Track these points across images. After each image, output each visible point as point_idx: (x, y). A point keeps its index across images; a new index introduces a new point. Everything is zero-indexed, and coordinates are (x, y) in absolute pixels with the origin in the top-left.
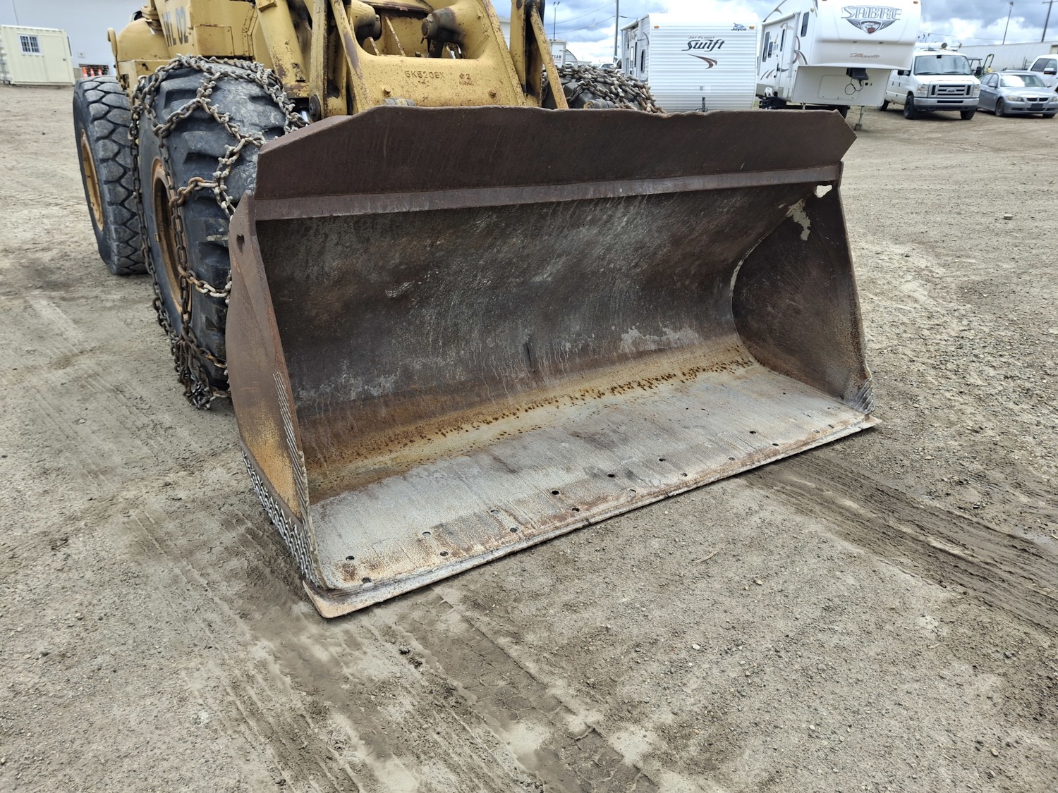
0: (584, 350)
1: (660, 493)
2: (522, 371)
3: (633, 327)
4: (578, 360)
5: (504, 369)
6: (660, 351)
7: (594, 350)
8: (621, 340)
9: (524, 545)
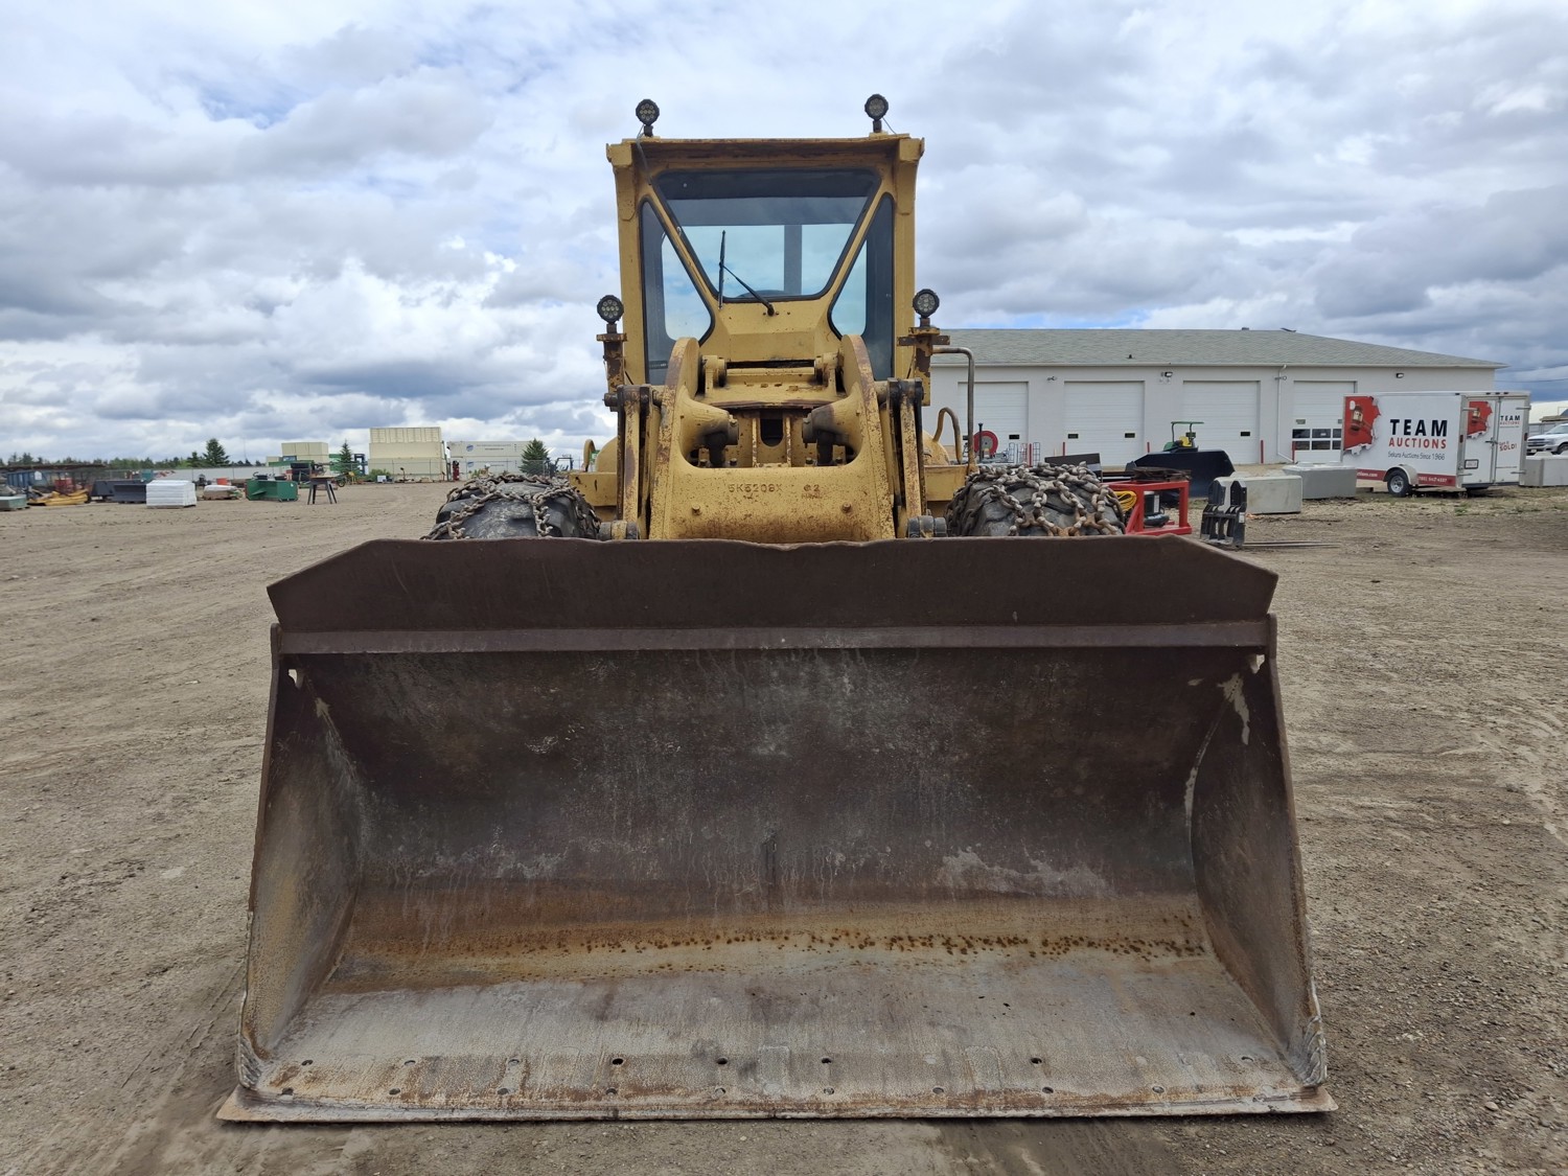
0: (869, 869)
1: (760, 1107)
2: (751, 881)
3: (969, 849)
4: (852, 883)
5: (724, 875)
6: (1015, 896)
7: (887, 872)
8: (941, 864)
9: (500, 1116)
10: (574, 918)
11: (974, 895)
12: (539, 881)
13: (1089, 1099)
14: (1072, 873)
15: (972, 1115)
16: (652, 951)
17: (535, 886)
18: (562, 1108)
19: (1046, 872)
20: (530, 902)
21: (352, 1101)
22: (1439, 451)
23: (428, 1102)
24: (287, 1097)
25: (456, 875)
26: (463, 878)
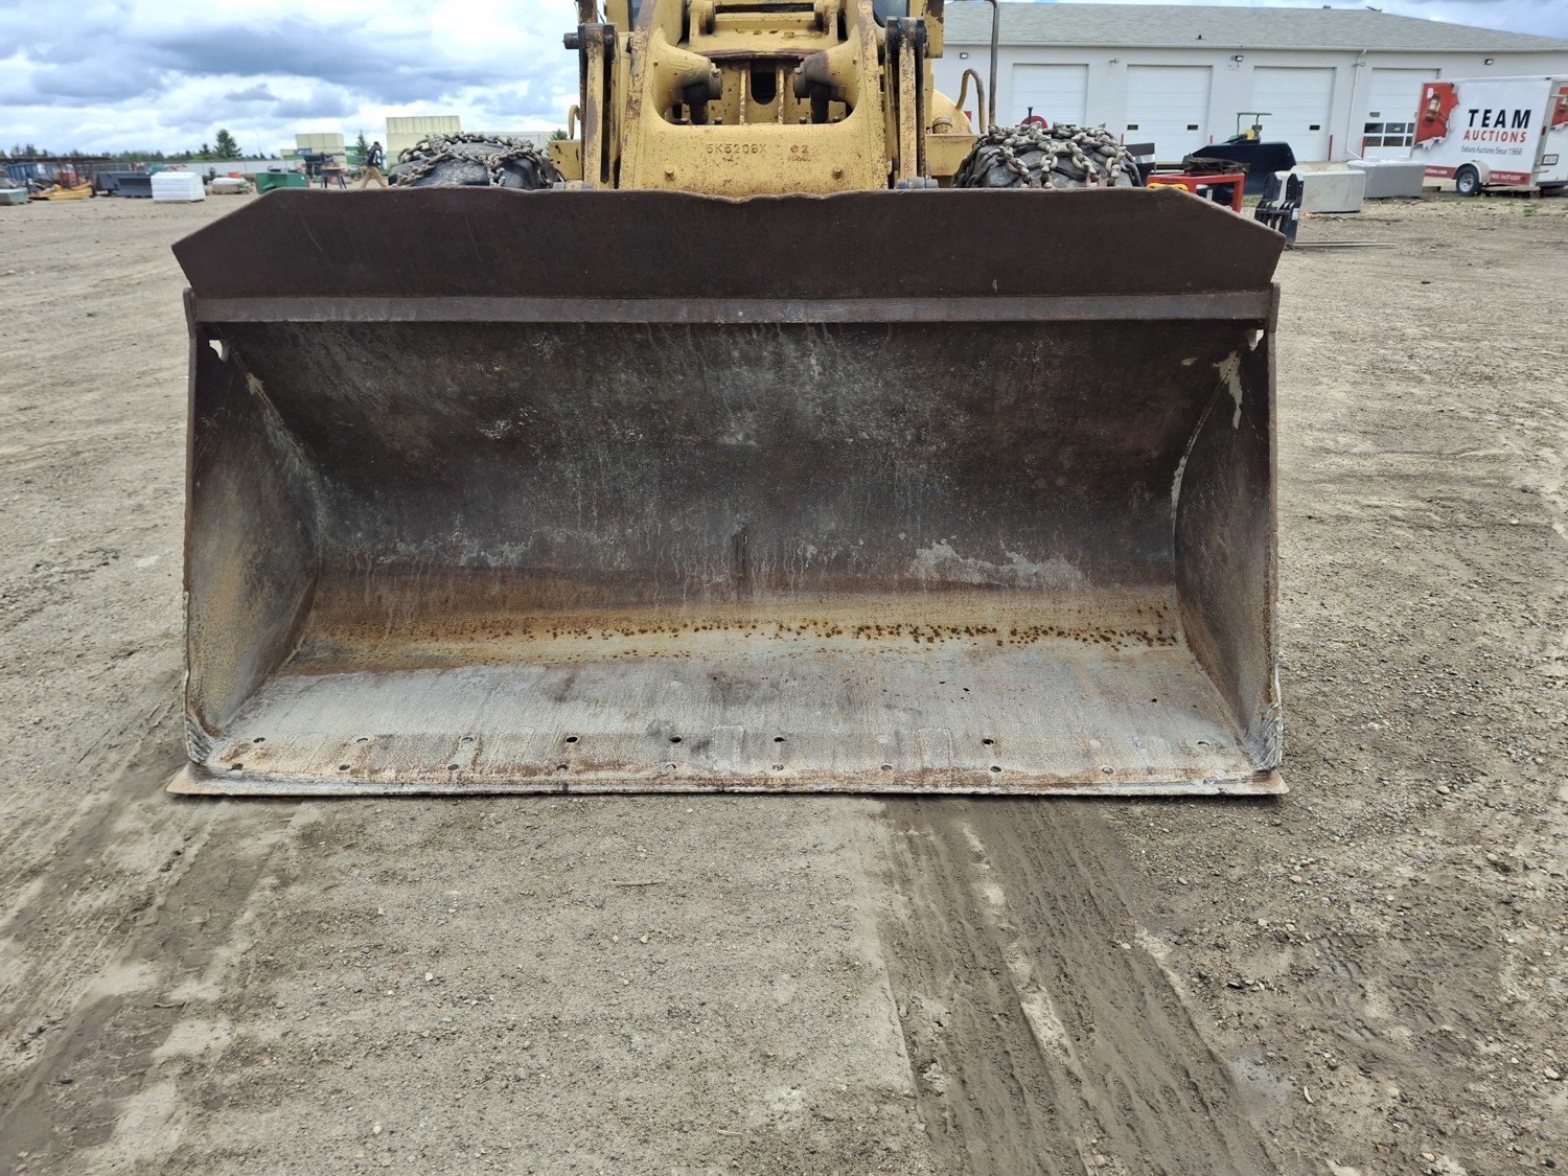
0: (841, 562)
1: (710, 781)
2: (720, 573)
3: (944, 541)
7: (859, 565)
8: (914, 556)
9: (450, 790)
10: (541, 606)
11: (945, 586)
12: (504, 569)
13: (1037, 778)
14: (1048, 565)
15: (918, 791)
16: (618, 638)
17: (499, 574)
18: (512, 783)
19: (1021, 565)
20: (495, 589)
21: (301, 776)
22: (1517, 145)
23: (377, 778)
24: (237, 772)
25: (418, 562)
26: (426, 566)
